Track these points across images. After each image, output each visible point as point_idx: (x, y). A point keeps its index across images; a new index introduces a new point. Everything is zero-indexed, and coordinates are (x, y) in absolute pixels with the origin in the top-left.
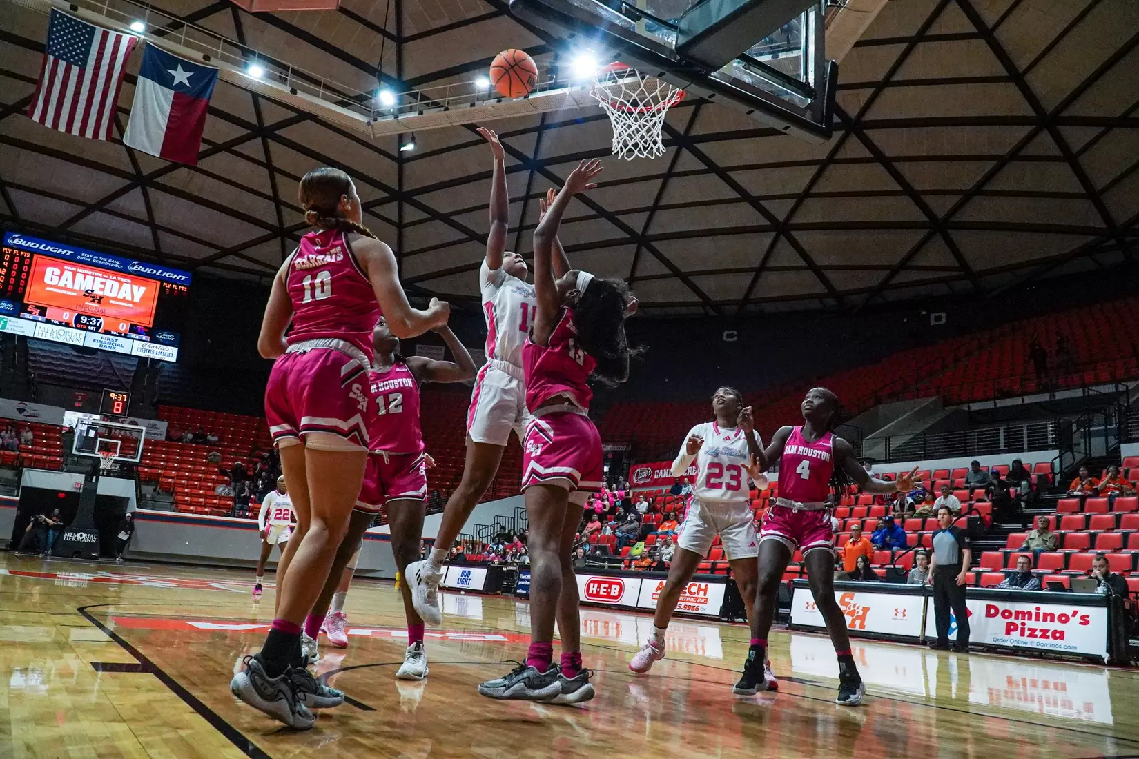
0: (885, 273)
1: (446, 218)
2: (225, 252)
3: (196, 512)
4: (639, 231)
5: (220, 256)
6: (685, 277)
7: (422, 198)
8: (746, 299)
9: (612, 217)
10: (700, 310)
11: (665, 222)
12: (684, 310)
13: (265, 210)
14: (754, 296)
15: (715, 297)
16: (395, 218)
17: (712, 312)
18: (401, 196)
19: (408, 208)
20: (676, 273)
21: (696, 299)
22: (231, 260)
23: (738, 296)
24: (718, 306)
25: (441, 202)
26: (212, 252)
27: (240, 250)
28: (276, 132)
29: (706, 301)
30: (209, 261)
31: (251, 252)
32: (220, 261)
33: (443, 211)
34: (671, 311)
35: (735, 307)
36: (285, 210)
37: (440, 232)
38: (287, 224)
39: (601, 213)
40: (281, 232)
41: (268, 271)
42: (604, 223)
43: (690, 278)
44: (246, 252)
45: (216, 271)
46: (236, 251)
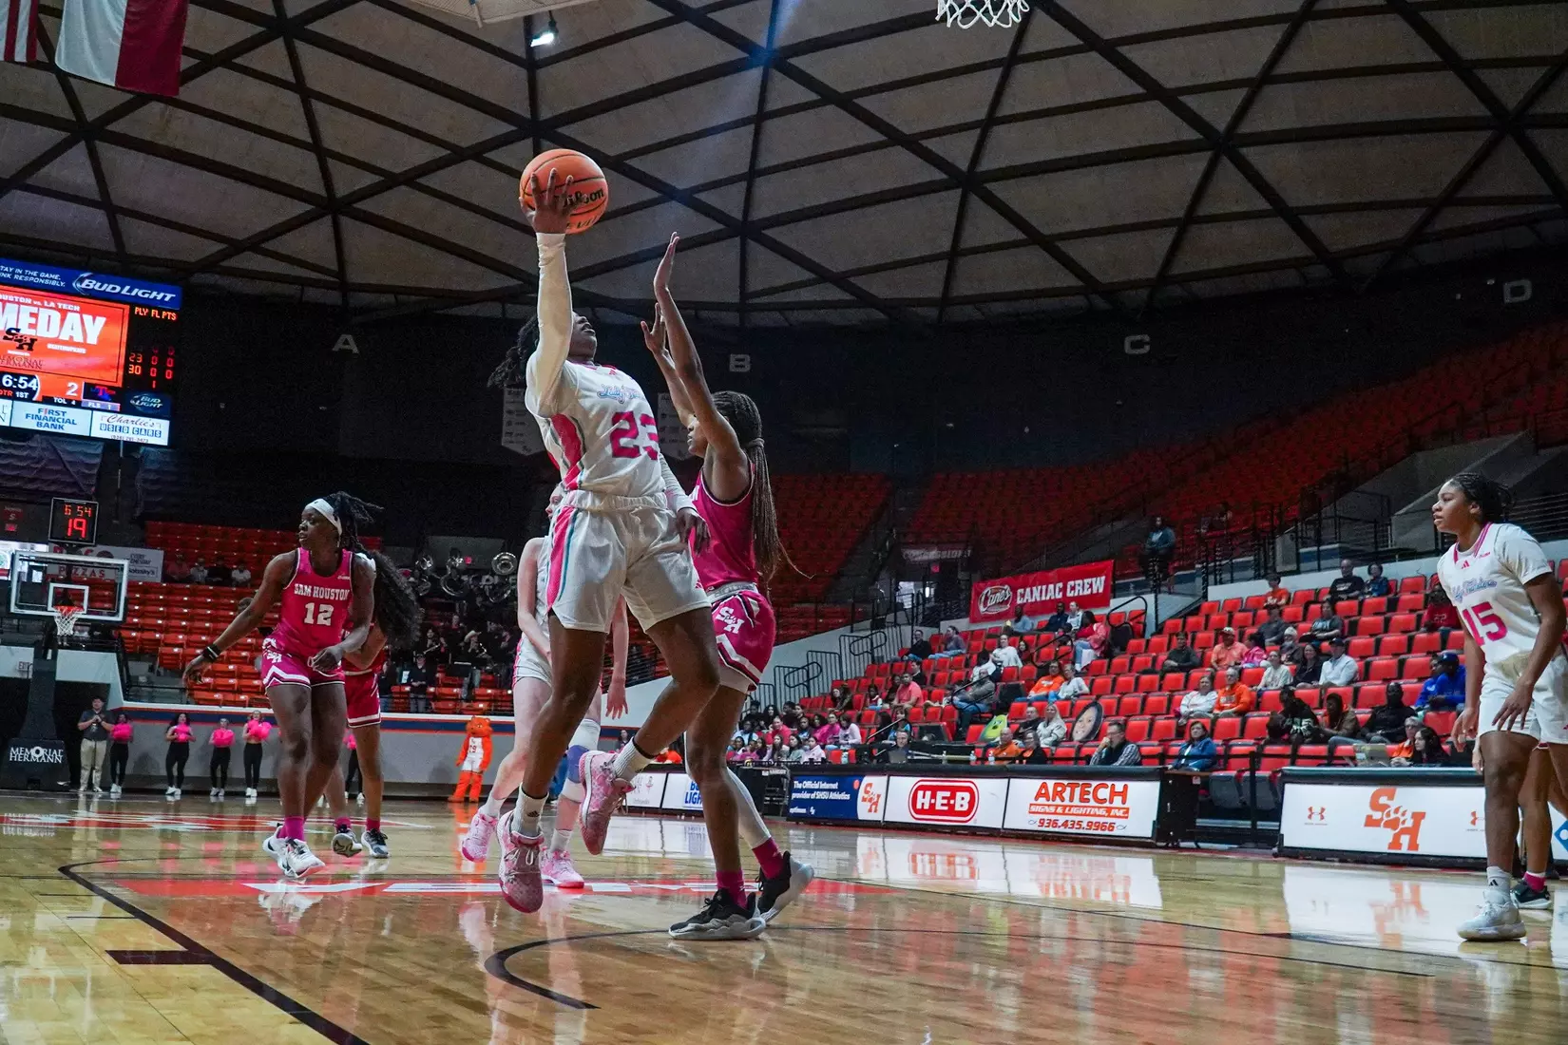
0: (1416, 215)
1: (618, 164)
2: (236, 247)
3: (226, 703)
4: (964, 166)
5: (225, 255)
6: (1049, 244)
7: (571, 131)
8: (1164, 278)
9: (912, 143)
10: (1079, 301)
11: (1009, 146)
12: (1051, 303)
13: (300, 169)
14: (1176, 270)
15: (1107, 275)
17: (1100, 303)
18: (537, 129)
20: (1033, 237)
21: (1072, 281)
22: (249, 261)
23: (1148, 271)
24: (1110, 292)
26: (216, 247)
27: (264, 240)
28: (309, 27)
29: (1089, 284)
30: (210, 265)
31: (288, 244)
32: (225, 264)
34: (1025, 305)
35: (1144, 293)
36: (337, 168)
38: (341, 190)
39: (894, 137)
40: (331, 207)
41: (314, 275)
42: (900, 155)
43: (1059, 244)
44: (269, 245)
45: (224, 282)
46: (256, 244)
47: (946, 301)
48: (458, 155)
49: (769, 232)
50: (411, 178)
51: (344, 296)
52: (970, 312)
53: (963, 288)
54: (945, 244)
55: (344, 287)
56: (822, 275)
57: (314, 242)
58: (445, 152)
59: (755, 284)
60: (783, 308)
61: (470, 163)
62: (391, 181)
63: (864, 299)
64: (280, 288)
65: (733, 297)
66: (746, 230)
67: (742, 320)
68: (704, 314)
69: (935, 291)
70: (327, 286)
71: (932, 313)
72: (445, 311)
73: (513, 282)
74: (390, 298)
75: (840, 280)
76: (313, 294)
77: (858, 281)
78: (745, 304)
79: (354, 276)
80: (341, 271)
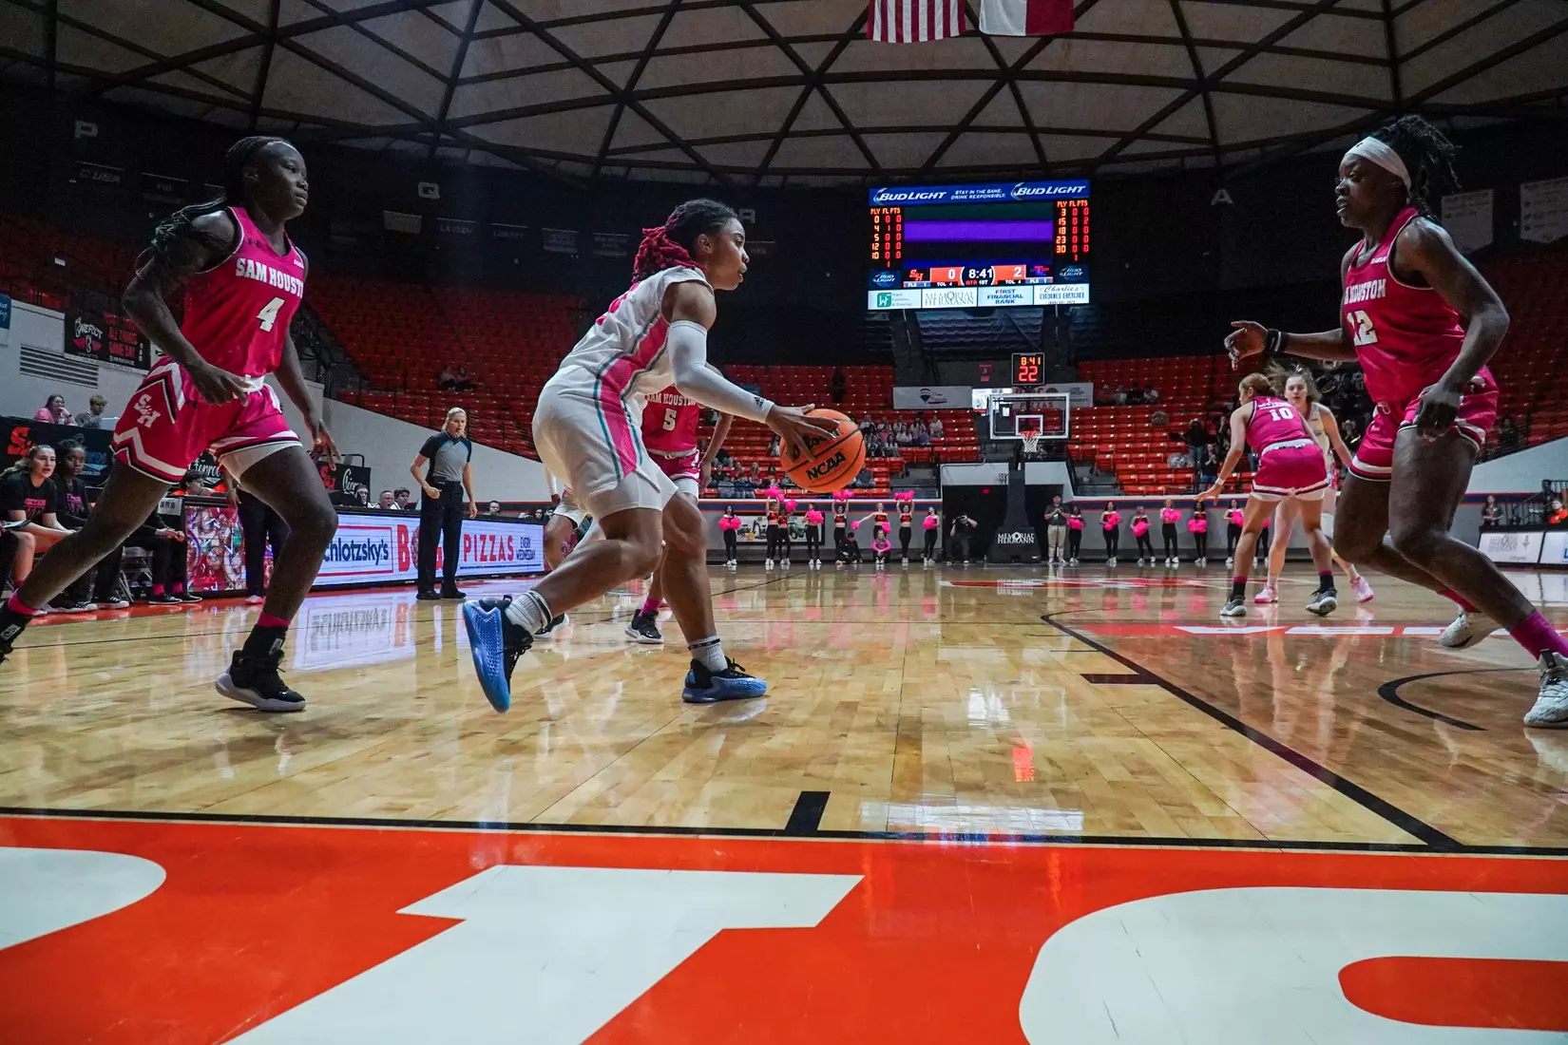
2: (1126, 138)
3: (1149, 494)
5: (1119, 147)
13: (1174, 62)
16: (1379, 8)
22: (1138, 147)
26: (1110, 143)
27: (1152, 126)
30: (1109, 157)
31: (1169, 126)
32: (1123, 153)
36: (1203, 52)
38: (1209, 70)
40: (1202, 86)
41: (1194, 146)
44: (1157, 130)
45: (1122, 167)
46: (1142, 132)
48: (1308, 13)
50: (1268, 44)
51: (1217, 158)
55: (1217, 150)
57: (1190, 120)
58: (1296, 13)
61: (1322, 16)
62: (1250, 51)
64: (1163, 164)
70: (1200, 153)
72: (1306, 152)
73: (1369, 112)
74: (1257, 151)
76: (1191, 162)
79: (1223, 142)
80: (1214, 138)
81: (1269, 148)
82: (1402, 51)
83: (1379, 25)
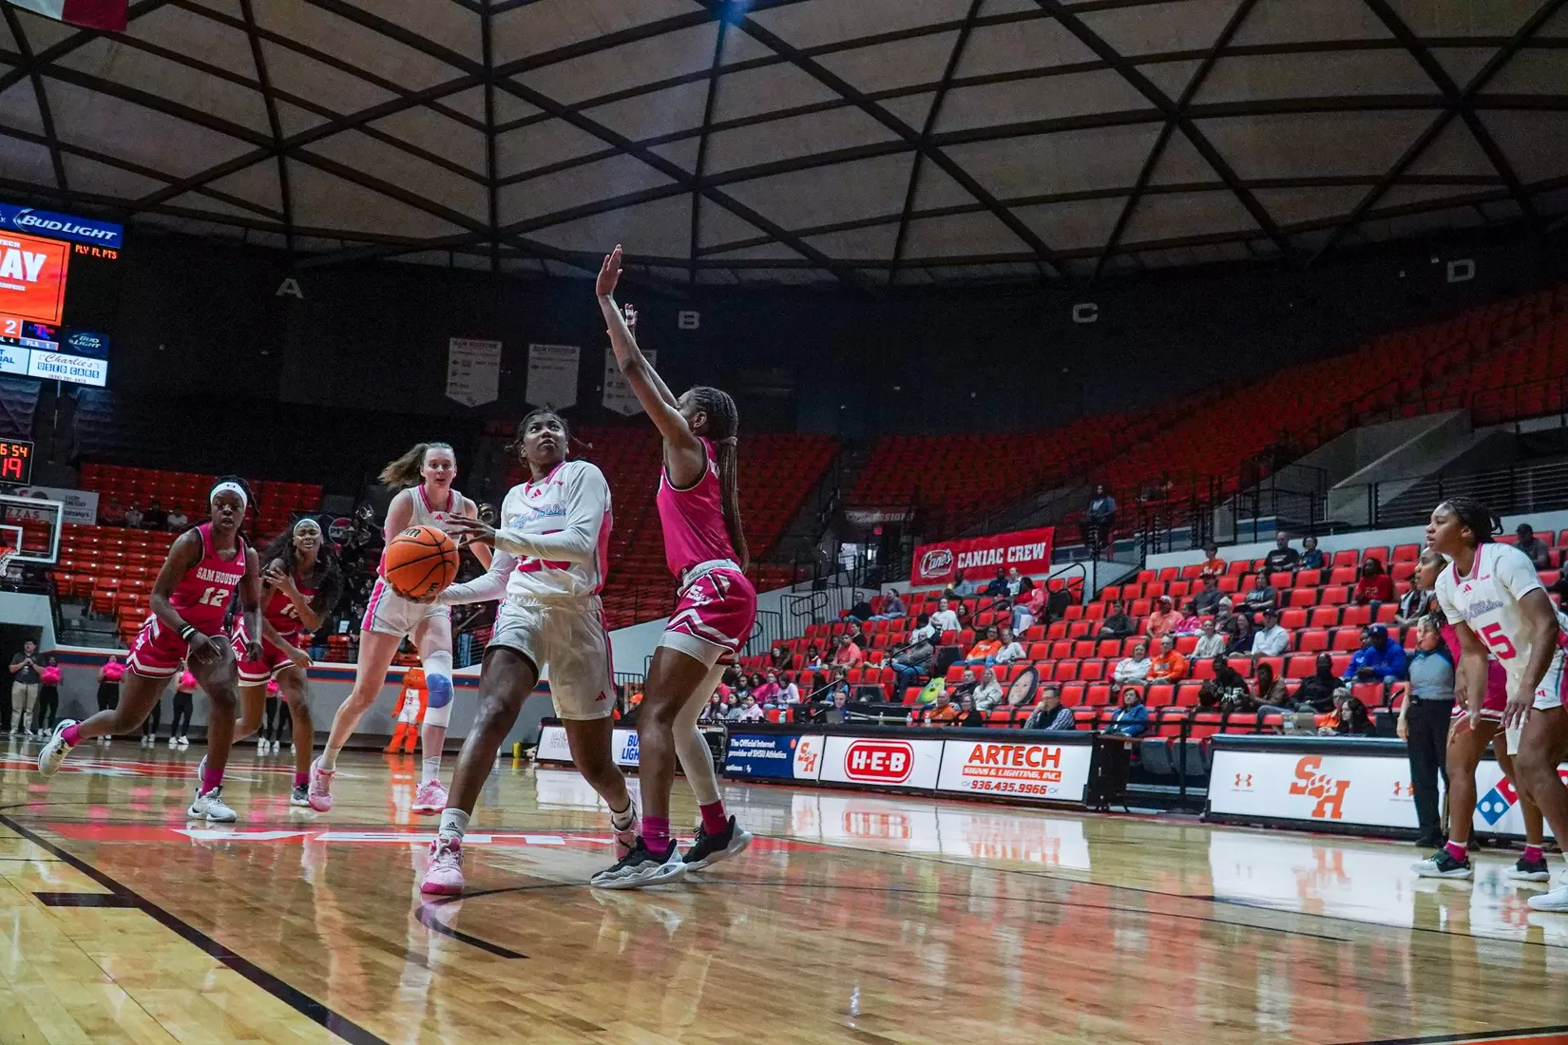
0: (1363, 192)
1: (572, 115)
2: (179, 186)
4: (919, 128)
5: (166, 194)
6: (1000, 210)
7: (524, 79)
8: (1113, 248)
9: (869, 103)
10: (1028, 268)
11: (965, 110)
12: (999, 269)
13: (247, 108)
14: (1126, 240)
15: (1056, 243)
16: (482, 118)
17: (1050, 270)
18: (489, 76)
19: (503, 98)
20: (986, 202)
21: (1022, 247)
22: (193, 200)
23: (1100, 240)
24: (1060, 259)
25: (561, 84)
26: (158, 186)
27: (211, 179)
29: (1040, 251)
30: (153, 203)
31: (232, 185)
32: (168, 203)
33: (566, 102)
34: (975, 270)
35: (1094, 262)
36: (284, 109)
37: (564, 141)
38: (289, 131)
39: (849, 96)
40: (278, 148)
41: (259, 217)
42: (856, 115)
43: (1011, 210)
44: (217, 185)
45: (166, 220)
46: (198, 183)
47: (897, 264)
48: (408, 100)
49: (720, 188)
50: (360, 122)
51: (289, 241)
52: (920, 277)
53: (914, 251)
54: (898, 207)
55: (290, 231)
56: (775, 234)
57: (259, 184)
58: (395, 96)
59: (707, 240)
60: (734, 266)
61: (421, 108)
62: (339, 123)
63: (816, 260)
64: (222, 229)
65: (684, 253)
66: (699, 185)
67: (692, 277)
68: (654, 269)
69: (888, 255)
70: (271, 229)
71: (884, 275)
72: (393, 258)
73: (464, 231)
74: (337, 243)
75: (792, 239)
76: (258, 237)
77: (807, 240)
78: (697, 258)
79: (300, 221)
80: (287, 217)
81: (349, 243)
82: (504, 173)
83: (480, 137)
